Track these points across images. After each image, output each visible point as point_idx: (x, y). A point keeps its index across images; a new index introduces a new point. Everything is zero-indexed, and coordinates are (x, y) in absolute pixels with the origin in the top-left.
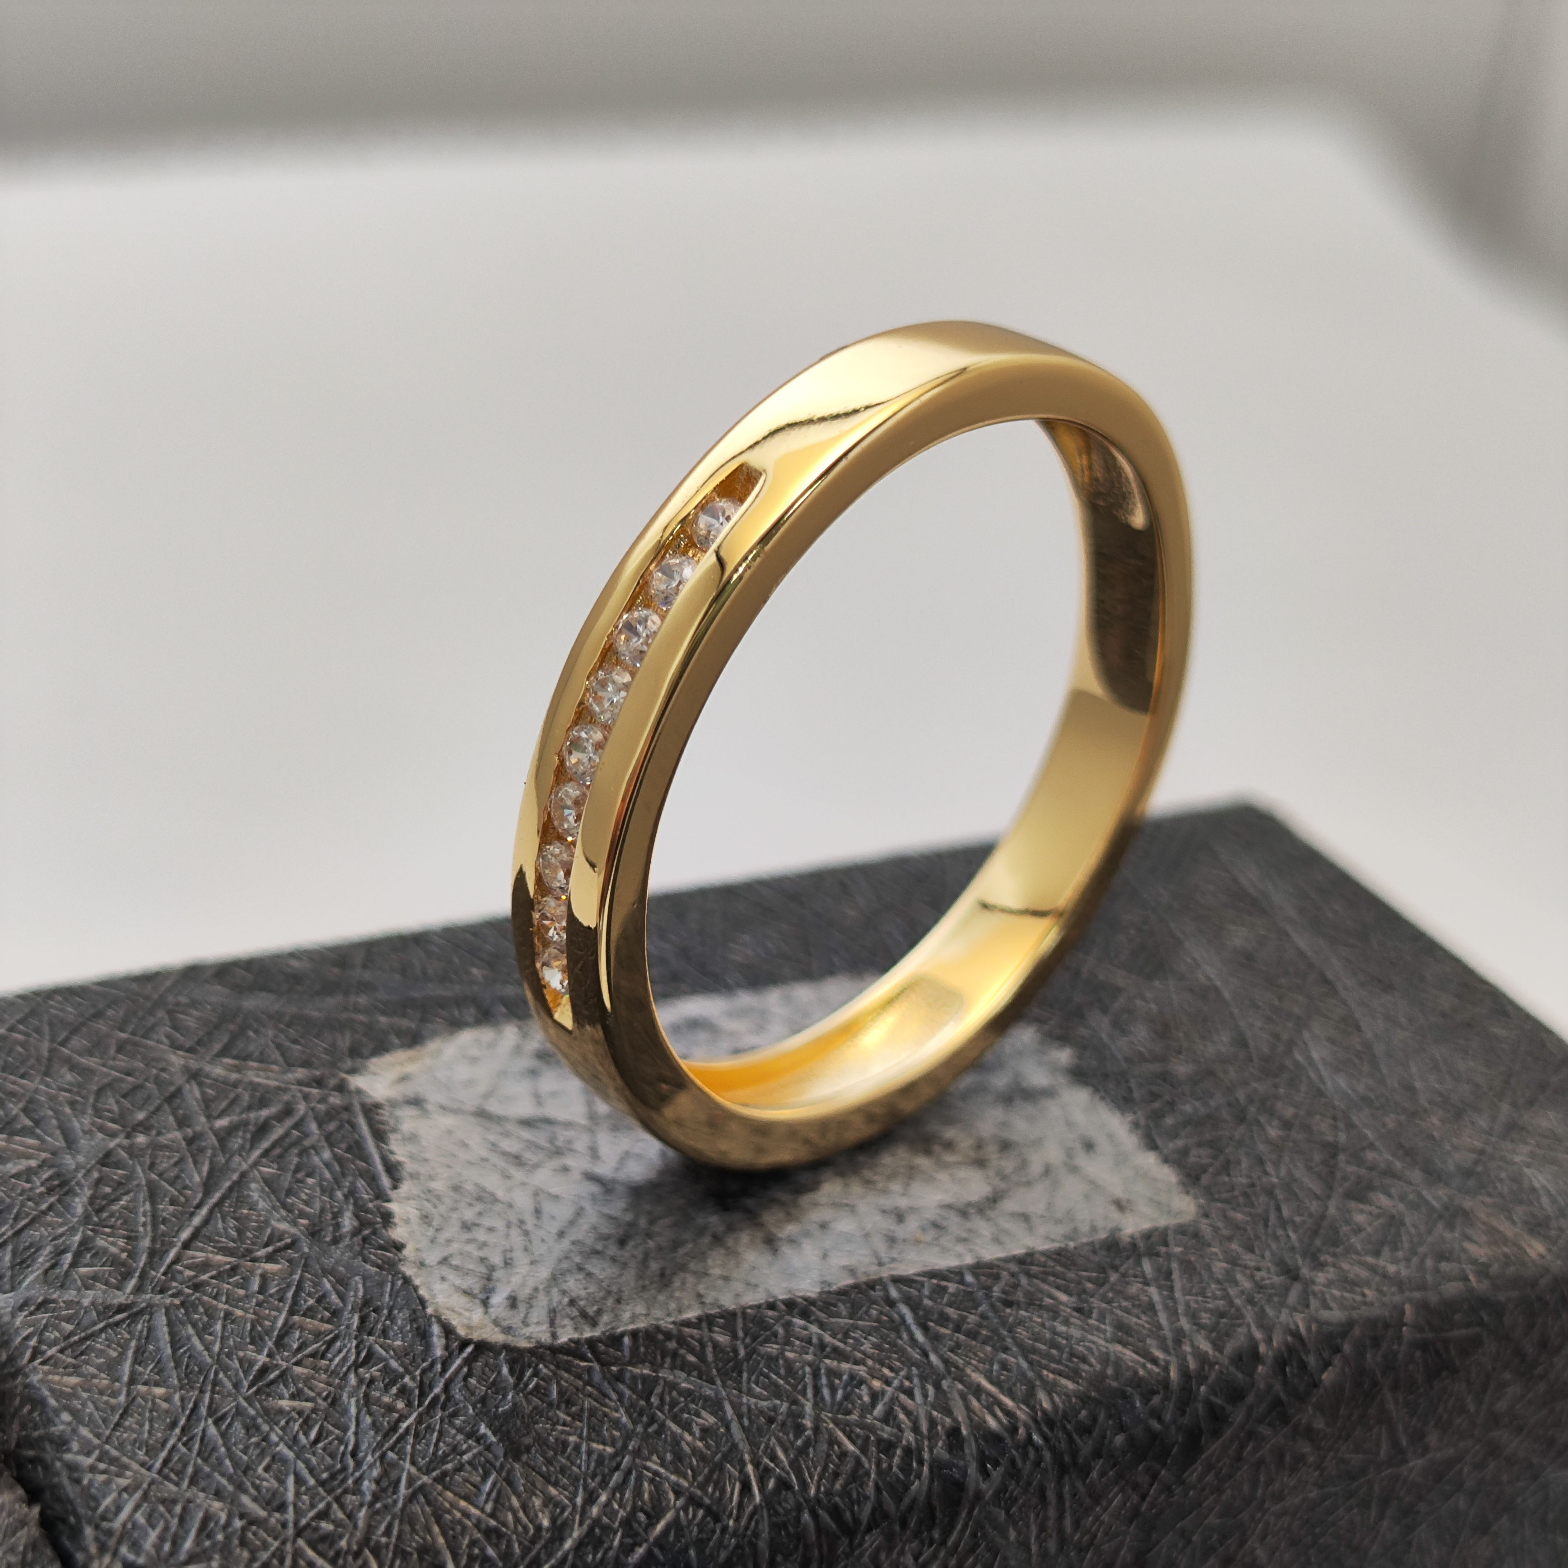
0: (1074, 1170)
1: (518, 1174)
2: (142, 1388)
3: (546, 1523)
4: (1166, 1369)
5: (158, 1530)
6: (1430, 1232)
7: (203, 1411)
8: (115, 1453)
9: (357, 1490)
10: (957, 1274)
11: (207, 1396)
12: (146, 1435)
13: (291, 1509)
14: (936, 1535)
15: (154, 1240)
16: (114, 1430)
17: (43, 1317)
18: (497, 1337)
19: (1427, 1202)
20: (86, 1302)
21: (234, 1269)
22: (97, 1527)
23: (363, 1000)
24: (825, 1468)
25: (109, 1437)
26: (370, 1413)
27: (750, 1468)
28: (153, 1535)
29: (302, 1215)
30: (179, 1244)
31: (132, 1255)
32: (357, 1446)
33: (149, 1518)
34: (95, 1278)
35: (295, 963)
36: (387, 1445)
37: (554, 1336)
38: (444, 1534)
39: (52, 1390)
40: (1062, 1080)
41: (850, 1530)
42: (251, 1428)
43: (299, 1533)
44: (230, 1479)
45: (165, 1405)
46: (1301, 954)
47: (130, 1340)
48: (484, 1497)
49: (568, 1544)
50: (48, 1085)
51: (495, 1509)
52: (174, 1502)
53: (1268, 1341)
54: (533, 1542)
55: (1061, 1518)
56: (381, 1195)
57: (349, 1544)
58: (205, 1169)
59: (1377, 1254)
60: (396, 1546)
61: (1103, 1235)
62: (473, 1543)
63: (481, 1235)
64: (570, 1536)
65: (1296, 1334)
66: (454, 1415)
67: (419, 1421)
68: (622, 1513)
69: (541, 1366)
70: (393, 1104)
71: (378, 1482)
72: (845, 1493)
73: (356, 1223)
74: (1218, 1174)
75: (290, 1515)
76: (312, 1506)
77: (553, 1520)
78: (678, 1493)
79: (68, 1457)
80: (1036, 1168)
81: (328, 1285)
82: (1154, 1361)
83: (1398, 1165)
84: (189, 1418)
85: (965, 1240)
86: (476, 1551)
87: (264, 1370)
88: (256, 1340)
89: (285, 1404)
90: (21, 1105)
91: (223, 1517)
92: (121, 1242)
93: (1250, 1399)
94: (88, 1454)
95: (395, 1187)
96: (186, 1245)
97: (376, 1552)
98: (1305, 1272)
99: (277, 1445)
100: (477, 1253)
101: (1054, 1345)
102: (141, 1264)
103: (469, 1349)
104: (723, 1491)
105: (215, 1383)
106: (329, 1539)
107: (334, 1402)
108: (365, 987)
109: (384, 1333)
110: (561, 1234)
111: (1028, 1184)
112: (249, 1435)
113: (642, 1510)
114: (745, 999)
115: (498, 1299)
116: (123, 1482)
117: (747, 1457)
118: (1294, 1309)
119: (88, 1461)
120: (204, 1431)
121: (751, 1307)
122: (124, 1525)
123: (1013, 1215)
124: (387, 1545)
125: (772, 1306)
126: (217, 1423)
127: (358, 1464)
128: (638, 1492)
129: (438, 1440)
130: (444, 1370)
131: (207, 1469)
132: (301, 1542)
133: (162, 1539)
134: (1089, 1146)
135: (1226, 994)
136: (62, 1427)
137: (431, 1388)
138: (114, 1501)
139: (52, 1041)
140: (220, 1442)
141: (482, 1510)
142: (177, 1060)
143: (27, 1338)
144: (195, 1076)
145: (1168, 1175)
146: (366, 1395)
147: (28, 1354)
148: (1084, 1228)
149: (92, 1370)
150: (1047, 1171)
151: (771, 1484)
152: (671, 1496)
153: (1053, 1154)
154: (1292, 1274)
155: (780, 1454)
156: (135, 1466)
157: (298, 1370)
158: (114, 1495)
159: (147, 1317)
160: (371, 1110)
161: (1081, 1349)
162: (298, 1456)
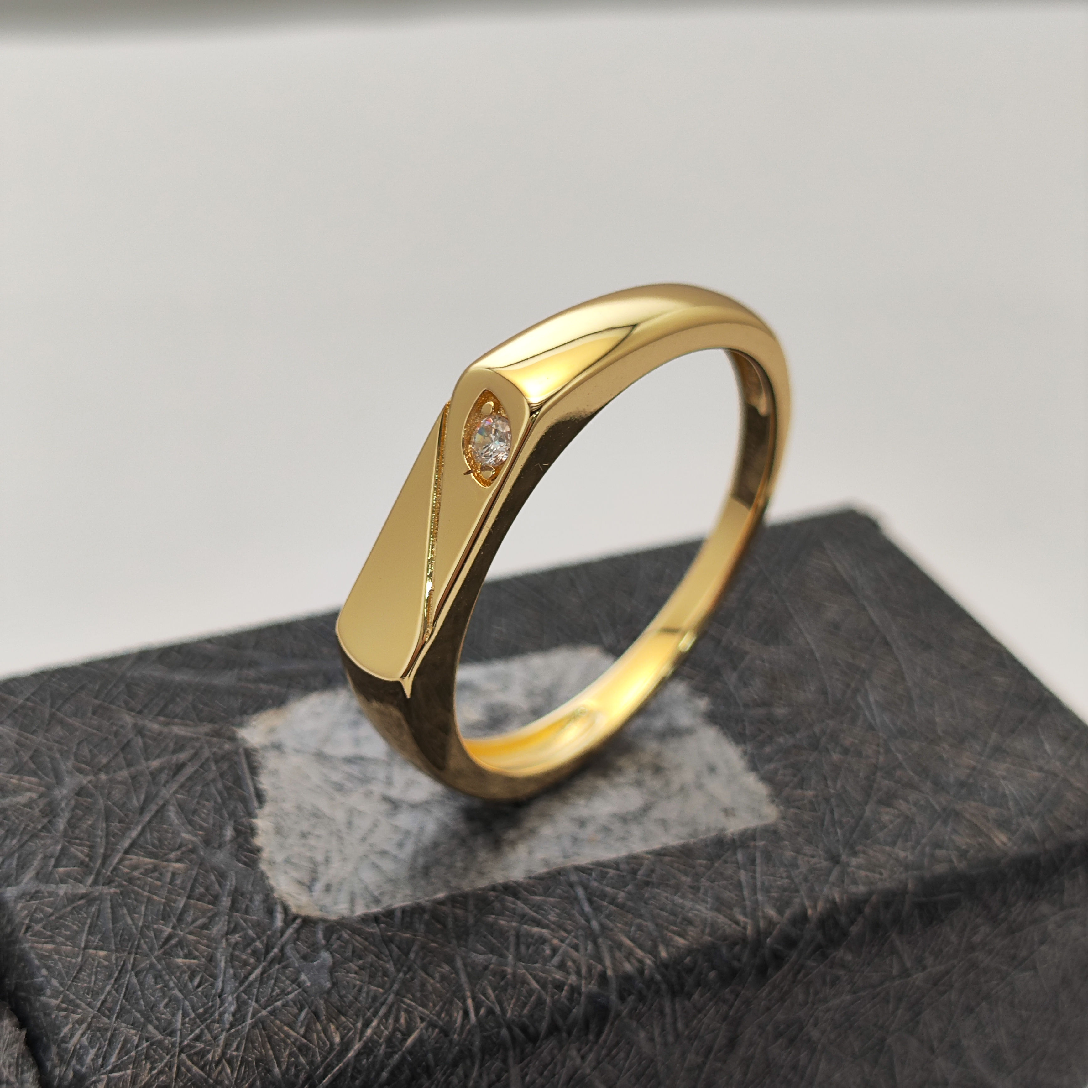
0: (700, 787)
1: (339, 797)
2: (91, 951)
3: (337, 1039)
4: (745, 928)
5: (96, 1049)
6: (930, 828)
7: (130, 967)
8: (72, 997)
9: (220, 1021)
10: (616, 864)
11: (133, 956)
12: (92, 983)
13: (179, 1033)
14: (591, 1037)
15: (106, 849)
16: (73, 981)
17: (34, 903)
18: (316, 913)
19: (932, 806)
20: (61, 892)
21: (155, 869)
22: (59, 1047)
23: (252, 673)
24: (518, 1000)
25: (70, 986)
26: (233, 967)
27: (470, 1002)
28: (92, 1052)
29: (202, 828)
30: (122, 851)
31: (91, 857)
32: (223, 990)
33: (91, 1041)
34: (68, 875)
35: (209, 646)
36: (242, 989)
37: (352, 911)
38: (273, 1048)
39: (37, 954)
40: (699, 721)
41: (533, 1039)
42: (158, 977)
43: (181, 1051)
44: (142, 1015)
45: (106, 963)
46: (872, 622)
47: (86, 919)
48: (299, 1024)
49: (351, 1054)
50: (47, 739)
51: (306, 1031)
52: (107, 1030)
53: (815, 907)
54: (329, 1053)
55: (675, 1022)
56: (251, 815)
57: (213, 1057)
58: (142, 797)
59: (894, 844)
60: (243, 1057)
61: (713, 834)
62: (291, 1055)
63: (312, 841)
64: (352, 1048)
65: (834, 902)
66: (285, 967)
67: (263, 973)
68: (386, 1033)
69: (343, 932)
70: (265, 748)
71: (234, 1015)
72: (531, 1016)
73: (234, 834)
74: (795, 788)
75: (178, 1039)
76: (192, 1031)
77: (342, 1038)
78: (422, 1020)
79: (43, 999)
80: (675, 786)
81: (213, 877)
82: (737, 923)
83: (916, 778)
84: (120, 972)
85: (623, 839)
86: (293, 1059)
87: (170, 937)
88: (165, 917)
89: (180, 961)
90: (30, 754)
91: (136, 1039)
92: (86, 850)
93: (801, 945)
94: (56, 998)
95: (261, 807)
96: (127, 852)
97: (230, 1062)
98: (844, 858)
99: (172, 989)
100: (307, 854)
101: (673, 913)
102: (97, 866)
103: (298, 921)
104: (451, 1017)
105: (138, 947)
106: (202, 1054)
107: (211, 959)
108: (253, 664)
109: (247, 912)
110: (364, 839)
111: (669, 798)
112: (156, 983)
113: (400, 1031)
114: (499, 667)
115: (319, 887)
116: (77, 1017)
117: (468, 994)
118: (833, 884)
119: (54, 1002)
120: (129, 981)
121: (480, 890)
122: (75, 1046)
123: (656, 820)
124: (237, 1056)
125: (494, 888)
126: (137, 975)
127: (222, 1003)
128: (397, 1020)
129: (274, 985)
130: (282, 936)
131: (129, 1007)
132: (183, 1056)
133: (97, 1056)
134: (712, 769)
135: (818, 655)
136: (41, 979)
137: (273, 948)
138: (70, 1030)
139: (52, 706)
140: (138, 987)
141: (298, 1033)
142: (128, 719)
143: (24, 918)
144: (140, 731)
145: (762, 789)
146: (232, 956)
147: (24, 928)
148: (702, 829)
149: (61, 939)
150: (682, 789)
151: (482, 1011)
152: (419, 1020)
153: (688, 776)
154: (835, 859)
155: (490, 991)
156: (84, 1006)
157: (191, 937)
158: (70, 1026)
159: (98, 902)
160: (249, 754)
161: (690, 915)
162: (185, 998)
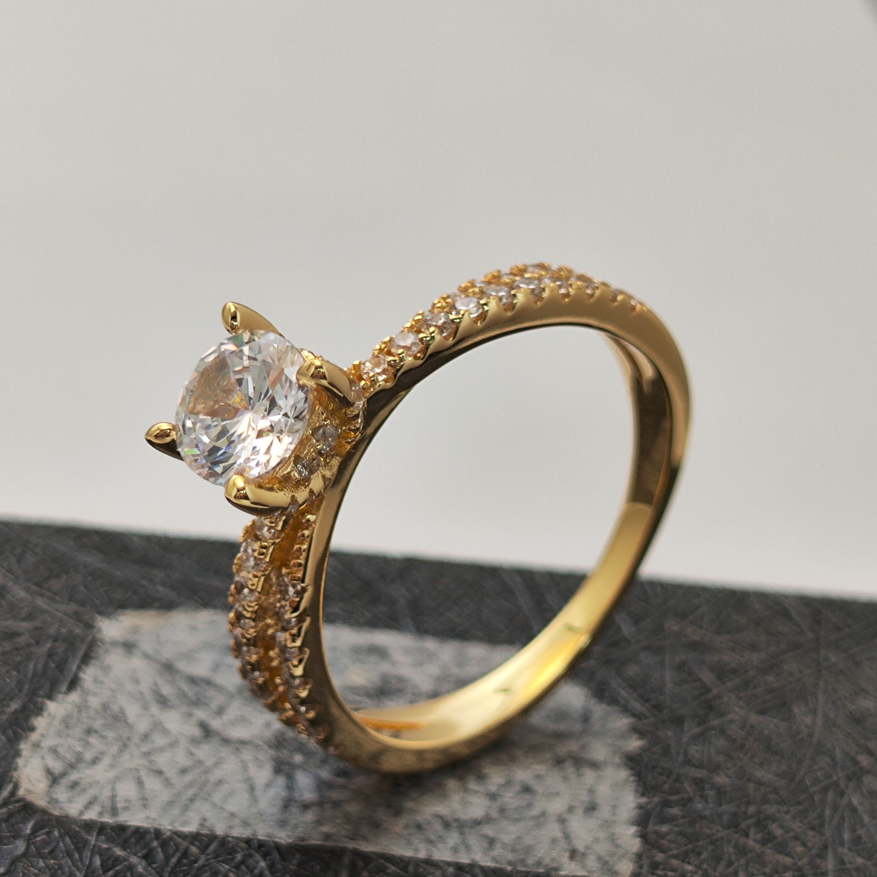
0: (562, 821)
1: (155, 709)
10: (404, 863)
18: (41, 802)
37: (82, 813)
40: (617, 760)
63: (93, 739)
69: (56, 829)
70: (114, 643)
73: (19, 708)
74: (675, 857)
80: (534, 811)
85: (430, 842)
95: (66, 693)
100: (79, 749)
103: (18, 805)
110: (148, 754)
111: (518, 820)
115: (65, 781)
121: (233, 837)
123: (485, 836)
125: (248, 841)
134: (591, 809)
148: (530, 861)
150: (539, 817)
153: (557, 806)
160: (94, 644)
